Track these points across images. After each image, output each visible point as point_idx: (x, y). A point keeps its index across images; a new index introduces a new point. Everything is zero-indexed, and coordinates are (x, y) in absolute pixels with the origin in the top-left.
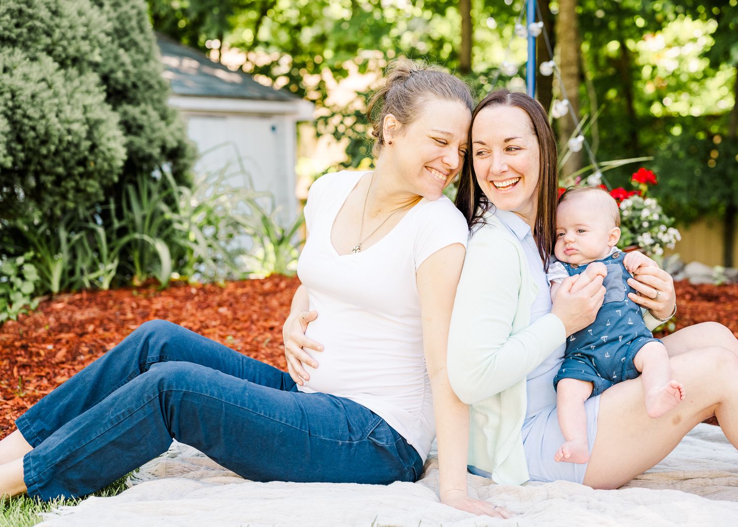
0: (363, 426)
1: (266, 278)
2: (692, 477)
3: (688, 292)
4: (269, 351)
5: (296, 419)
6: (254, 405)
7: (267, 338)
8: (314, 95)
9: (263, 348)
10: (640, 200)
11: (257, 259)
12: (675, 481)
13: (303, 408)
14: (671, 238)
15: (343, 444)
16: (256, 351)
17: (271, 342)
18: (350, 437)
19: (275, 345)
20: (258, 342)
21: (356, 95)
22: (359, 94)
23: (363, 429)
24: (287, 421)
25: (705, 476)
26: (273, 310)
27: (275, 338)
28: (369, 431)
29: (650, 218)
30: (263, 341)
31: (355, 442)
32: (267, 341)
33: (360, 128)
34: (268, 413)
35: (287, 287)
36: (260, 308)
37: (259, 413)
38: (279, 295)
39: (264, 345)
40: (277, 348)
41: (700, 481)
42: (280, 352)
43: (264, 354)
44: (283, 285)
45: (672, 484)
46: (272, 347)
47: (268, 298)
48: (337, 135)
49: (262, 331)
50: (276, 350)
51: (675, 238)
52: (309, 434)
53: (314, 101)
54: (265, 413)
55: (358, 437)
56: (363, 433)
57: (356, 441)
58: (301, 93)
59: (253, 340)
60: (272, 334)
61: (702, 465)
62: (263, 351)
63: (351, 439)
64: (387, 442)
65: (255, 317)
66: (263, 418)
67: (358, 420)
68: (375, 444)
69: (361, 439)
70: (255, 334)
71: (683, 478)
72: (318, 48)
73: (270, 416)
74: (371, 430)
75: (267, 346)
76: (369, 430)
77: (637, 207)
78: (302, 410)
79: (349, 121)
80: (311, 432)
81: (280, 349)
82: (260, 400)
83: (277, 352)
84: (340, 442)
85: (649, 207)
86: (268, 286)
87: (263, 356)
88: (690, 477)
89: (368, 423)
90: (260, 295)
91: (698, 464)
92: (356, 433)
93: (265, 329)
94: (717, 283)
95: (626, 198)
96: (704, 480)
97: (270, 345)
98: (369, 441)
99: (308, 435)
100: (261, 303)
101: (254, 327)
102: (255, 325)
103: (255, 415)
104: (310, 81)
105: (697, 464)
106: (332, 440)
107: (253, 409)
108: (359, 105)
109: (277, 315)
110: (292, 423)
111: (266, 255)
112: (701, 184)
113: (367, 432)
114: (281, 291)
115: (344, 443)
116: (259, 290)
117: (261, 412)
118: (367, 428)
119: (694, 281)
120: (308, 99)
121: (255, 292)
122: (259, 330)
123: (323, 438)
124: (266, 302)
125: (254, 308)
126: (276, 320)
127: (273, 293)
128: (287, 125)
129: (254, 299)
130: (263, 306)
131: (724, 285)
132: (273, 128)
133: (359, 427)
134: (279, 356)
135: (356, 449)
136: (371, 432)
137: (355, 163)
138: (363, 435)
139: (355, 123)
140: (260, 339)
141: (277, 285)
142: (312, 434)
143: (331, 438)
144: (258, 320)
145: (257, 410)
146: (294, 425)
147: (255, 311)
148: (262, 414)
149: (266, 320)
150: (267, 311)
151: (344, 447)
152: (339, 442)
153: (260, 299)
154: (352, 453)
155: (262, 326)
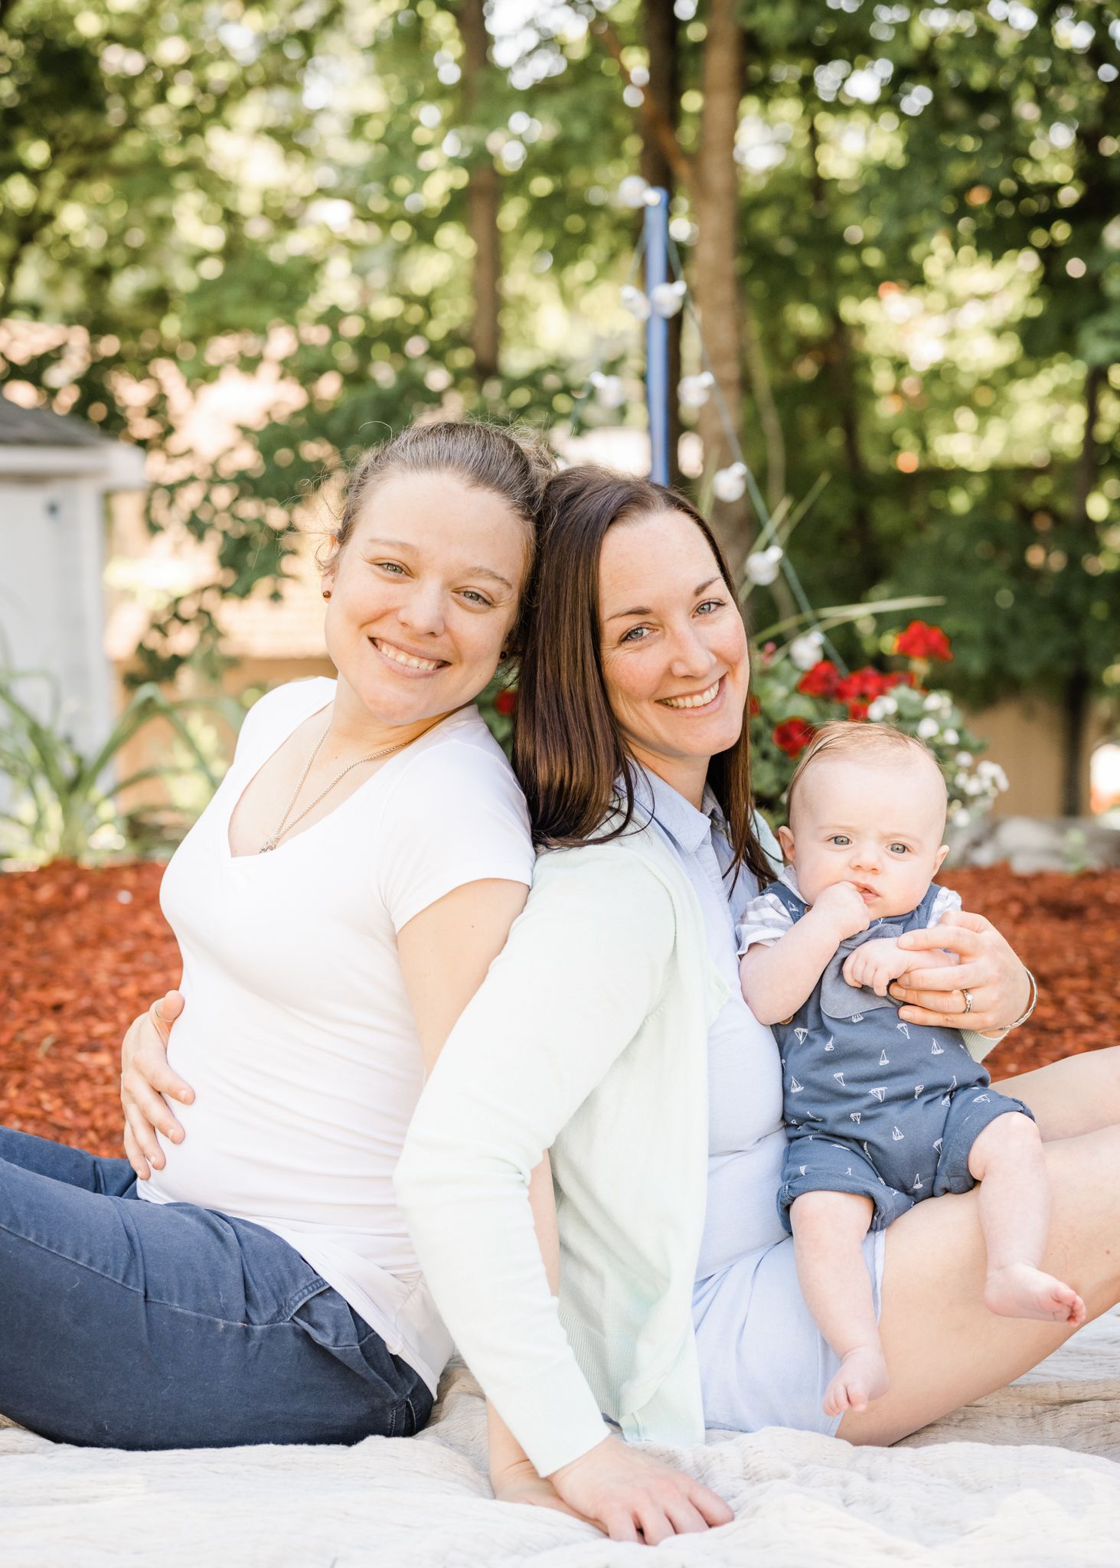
0: (280, 1292)
1: (42, 870)
2: (1081, 1397)
3: (1015, 898)
4: (53, 1068)
5: (116, 1258)
6: (14, 1216)
7: (48, 1034)
8: (145, 428)
9: (37, 1062)
10: (914, 696)
11: (20, 823)
12: (1039, 1409)
13: (134, 1234)
14: (987, 784)
15: (227, 1329)
16: (22, 1069)
17: (59, 1044)
18: (247, 1314)
19: (67, 1051)
20: (27, 1046)
21: (238, 434)
22: (245, 431)
23: (281, 1298)
24: (91, 1262)
25: (1110, 1394)
26: (60, 958)
27: (65, 1032)
28: (296, 1303)
29: (938, 741)
30: (37, 1044)
31: (259, 1328)
32: (48, 1042)
33: (249, 509)
34: (45, 1237)
35: (91, 897)
36: (30, 953)
37: (23, 1236)
38: (72, 918)
39: (40, 1054)
40: (71, 1059)
41: (1101, 1408)
42: (78, 1070)
43: (40, 1078)
44: (81, 891)
45: (1033, 1417)
46: (59, 1058)
47: (47, 926)
48: (197, 527)
49: (34, 1015)
50: (70, 1065)
51: (994, 783)
52: (146, 1296)
53: (143, 444)
54: (39, 1238)
55: (266, 1315)
56: (280, 1307)
57: (261, 1324)
58: (114, 424)
59: (13, 1040)
60: (58, 1021)
61: (1098, 1362)
62: (38, 1070)
63: (247, 1319)
64: (336, 1340)
65: (17, 977)
66: (32, 1248)
67: (272, 1275)
68: (306, 1335)
69: (272, 1321)
70: (18, 1024)
71: (1057, 1399)
72: (149, 318)
73: (50, 1244)
74: (301, 1299)
75: (48, 1056)
76: (297, 1298)
77: (908, 712)
78: (130, 1238)
79: (222, 496)
80: (150, 1294)
81: (79, 1063)
82: (30, 1206)
83: (71, 1071)
84: (221, 1324)
85: (935, 714)
86: (46, 893)
87: (38, 1083)
88: (1075, 1397)
89: (295, 1281)
90: (29, 917)
91: (1088, 1357)
92: (261, 1305)
93: (42, 1009)
94: (1073, 868)
95: (882, 692)
96: (1109, 1405)
97: (54, 1051)
98: (294, 1328)
99: (142, 1299)
100: (31, 939)
101: (15, 1005)
102: (18, 999)
103: (14, 1239)
104: (131, 393)
105: (1084, 1358)
106: (202, 1316)
107: (10, 1224)
108: (246, 458)
109: (69, 974)
110: (105, 1268)
111: (40, 814)
112: (1014, 625)
113: (292, 1303)
114: (78, 907)
115: (232, 1326)
116: (26, 907)
117: (28, 1234)
118: (291, 1295)
119: (1023, 865)
120: (129, 438)
121: (17, 911)
122: (26, 1011)
123: (179, 1310)
124: (40, 937)
125: (14, 954)
126: (68, 986)
127: (57, 911)
128: (84, 503)
129: (15, 928)
130: (37, 947)
131: (1088, 876)
132: (53, 509)
133: (273, 1293)
134: (77, 1080)
135: (261, 1345)
136: (300, 1304)
137: (240, 588)
138: (279, 1312)
139: (236, 499)
140: (29, 1036)
141: (67, 891)
142: (152, 1298)
143: (200, 1310)
144: (24, 987)
145: (19, 1227)
146: (108, 1273)
147: (17, 963)
148: (31, 1239)
149: (43, 986)
150: (45, 962)
151: (231, 1337)
152: (217, 1323)
153: (29, 927)
154: (251, 1353)
155: (35, 1002)
